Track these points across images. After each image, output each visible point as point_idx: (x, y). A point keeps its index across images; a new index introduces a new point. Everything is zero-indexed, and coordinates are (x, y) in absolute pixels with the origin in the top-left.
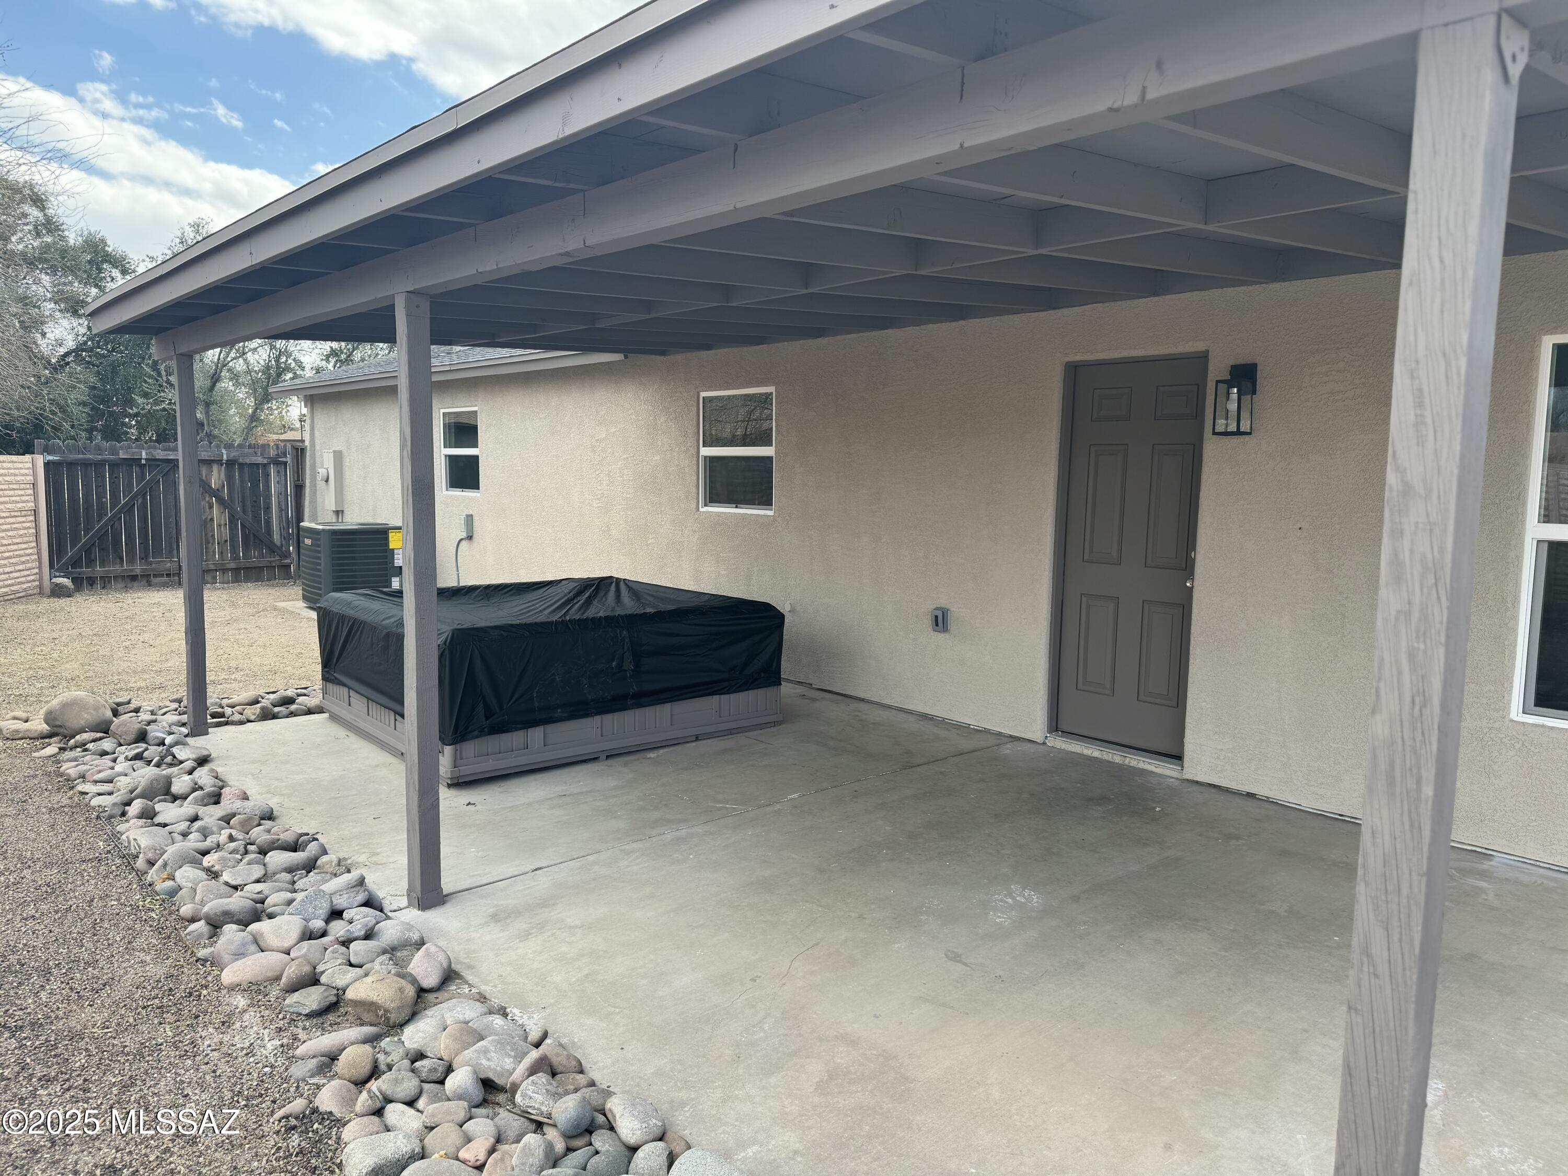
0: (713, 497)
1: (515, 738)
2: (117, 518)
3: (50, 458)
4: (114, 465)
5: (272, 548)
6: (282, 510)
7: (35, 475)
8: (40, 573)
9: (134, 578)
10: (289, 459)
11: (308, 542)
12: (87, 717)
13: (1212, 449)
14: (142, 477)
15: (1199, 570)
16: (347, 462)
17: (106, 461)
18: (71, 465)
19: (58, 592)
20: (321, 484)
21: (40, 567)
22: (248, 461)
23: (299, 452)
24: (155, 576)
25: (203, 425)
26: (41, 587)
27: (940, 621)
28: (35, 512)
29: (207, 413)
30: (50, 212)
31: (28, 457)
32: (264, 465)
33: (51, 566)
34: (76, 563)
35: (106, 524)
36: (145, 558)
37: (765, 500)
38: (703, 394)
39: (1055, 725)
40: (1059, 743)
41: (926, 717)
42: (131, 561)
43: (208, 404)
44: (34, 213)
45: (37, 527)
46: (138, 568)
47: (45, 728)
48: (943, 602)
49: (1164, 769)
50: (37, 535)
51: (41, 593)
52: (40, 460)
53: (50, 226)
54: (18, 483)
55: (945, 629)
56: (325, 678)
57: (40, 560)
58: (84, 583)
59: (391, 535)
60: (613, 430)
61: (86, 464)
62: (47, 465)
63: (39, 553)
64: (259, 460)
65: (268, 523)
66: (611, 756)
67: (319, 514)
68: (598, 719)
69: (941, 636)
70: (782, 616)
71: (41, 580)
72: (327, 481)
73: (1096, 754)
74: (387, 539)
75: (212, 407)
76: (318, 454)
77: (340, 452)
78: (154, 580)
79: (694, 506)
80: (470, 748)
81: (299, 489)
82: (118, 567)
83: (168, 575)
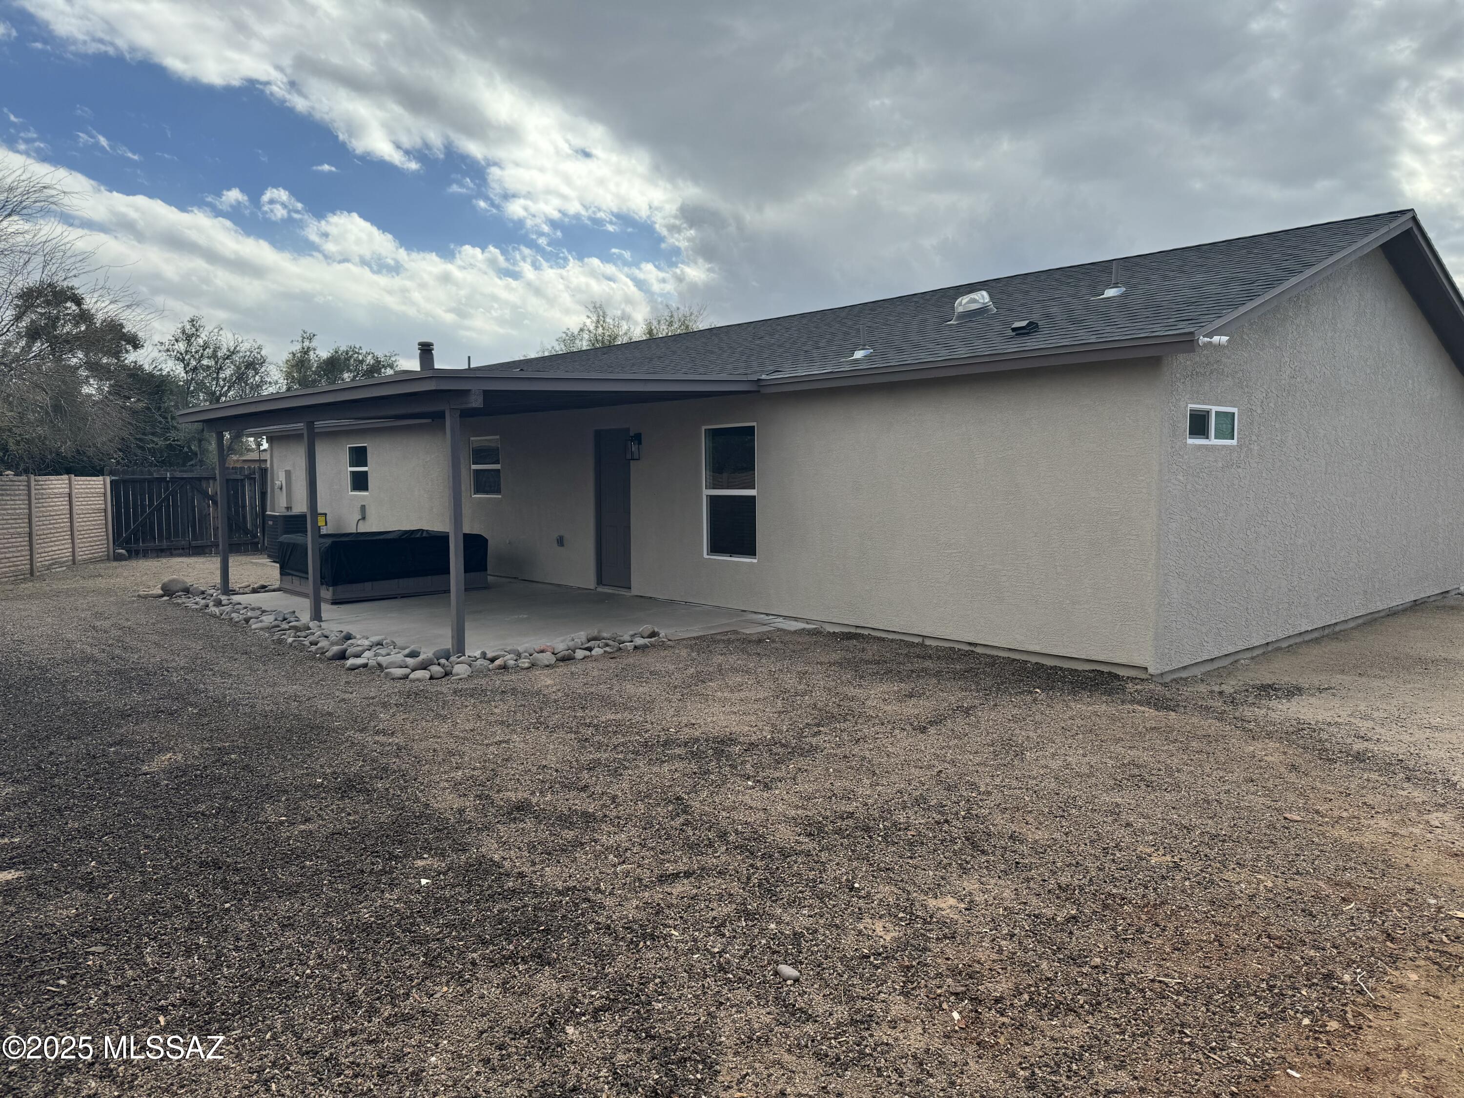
0: (478, 490)
1: (360, 586)
2: (152, 513)
3: (113, 478)
4: (150, 481)
5: (246, 532)
6: (253, 507)
7: (105, 488)
8: (108, 547)
9: (162, 550)
10: (257, 476)
11: (270, 523)
12: (179, 586)
13: (633, 466)
14: (167, 489)
15: (631, 512)
16: (293, 478)
17: (145, 479)
18: (125, 482)
19: (118, 558)
20: (277, 491)
21: (108, 544)
22: (232, 478)
23: (264, 472)
24: (175, 549)
25: (196, 454)
26: (108, 555)
27: (561, 541)
28: (105, 511)
29: (200, 447)
30: (85, 307)
31: (101, 478)
32: (242, 480)
33: (114, 543)
34: (128, 541)
35: (145, 518)
36: (168, 538)
37: (498, 491)
40: (601, 589)
41: (559, 585)
42: (160, 540)
43: (200, 441)
44: (72, 307)
45: (106, 519)
46: (165, 544)
47: (161, 592)
48: (561, 533)
49: (623, 592)
50: (106, 524)
51: (108, 559)
52: (108, 479)
53: (85, 316)
54: (93, 493)
55: (562, 545)
56: (281, 574)
57: (108, 539)
58: (134, 554)
61: (134, 481)
62: (111, 482)
63: (107, 535)
64: (239, 477)
65: (244, 517)
66: (403, 597)
67: (276, 507)
68: (396, 580)
69: (560, 548)
70: (487, 540)
71: (108, 551)
72: (281, 489)
73: (611, 591)
75: (203, 442)
76: (275, 472)
77: (289, 471)
78: (175, 552)
79: (469, 495)
80: (340, 588)
81: (263, 494)
82: (152, 544)
83: (183, 549)
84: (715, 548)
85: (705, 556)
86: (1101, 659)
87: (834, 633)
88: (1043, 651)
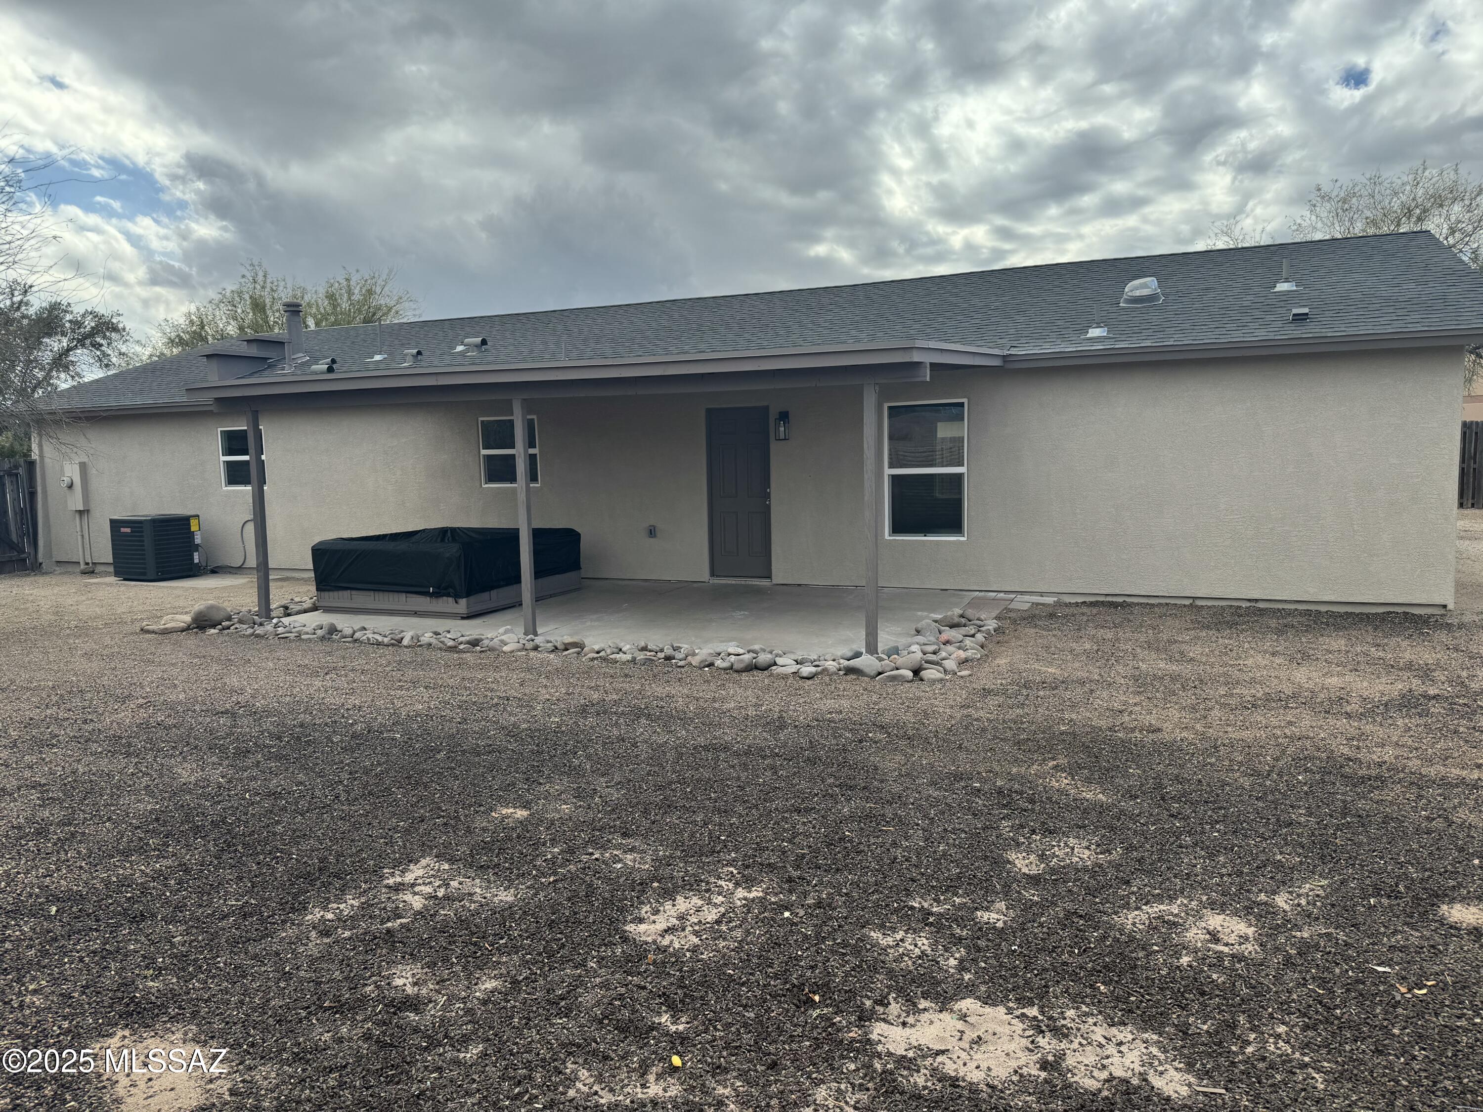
0: (491, 478)
1: (485, 595)
5: (11, 545)
6: (17, 513)
10: (20, 471)
11: (125, 530)
13: (774, 447)
15: (772, 496)
16: (93, 472)
23: (31, 466)
27: (652, 532)
32: (1, 477)
38: (481, 419)
39: (712, 574)
40: (716, 581)
48: (652, 523)
49: (764, 583)
55: (655, 536)
56: (320, 590)
59: (192, 521)
60: (404, 440)
65: (7, 525)
67: (53, 514)
69: (651, 539)
70: (579, 535)
72: (70, 487)
73: (734, 582)
74: (189, 524)
76: (49, 465)
77: (84, 463)
79: (478, 484)
80: (472, 599)
81: (32, 495)
84: (898, 528)
85: (887, 537)
86: (1400, 601)
87: (1077, 603)
88: (1339, 600)
